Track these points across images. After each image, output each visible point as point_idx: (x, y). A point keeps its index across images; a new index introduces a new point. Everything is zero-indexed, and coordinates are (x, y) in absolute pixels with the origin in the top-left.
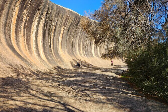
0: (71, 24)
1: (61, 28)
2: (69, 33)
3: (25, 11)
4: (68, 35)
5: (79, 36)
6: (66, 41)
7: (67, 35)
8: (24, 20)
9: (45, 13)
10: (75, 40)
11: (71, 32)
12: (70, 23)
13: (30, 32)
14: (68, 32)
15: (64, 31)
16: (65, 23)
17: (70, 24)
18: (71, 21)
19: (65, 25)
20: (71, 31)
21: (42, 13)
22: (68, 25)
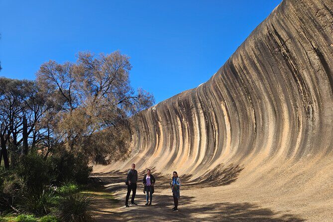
0: (227, 89)
1: (220, 107)
2: (237, 104)
3: (183, 120)
4: (239, 109)
5: (265, 94)
6: (240, 124)
7: (237, 110)
8: (186, 127)
9: (199, 105)
10: (262, 109)
11: (239, 101)
12: (224, 88)
13: (194, 135)
14: (235, 105)
15: (226, 109)
16: (218, 95)
17: (226, 91)
18: (222, 85)
19: (221, 98)
20: (238, 97)
21: (197, 108)
22: (224, 93)
